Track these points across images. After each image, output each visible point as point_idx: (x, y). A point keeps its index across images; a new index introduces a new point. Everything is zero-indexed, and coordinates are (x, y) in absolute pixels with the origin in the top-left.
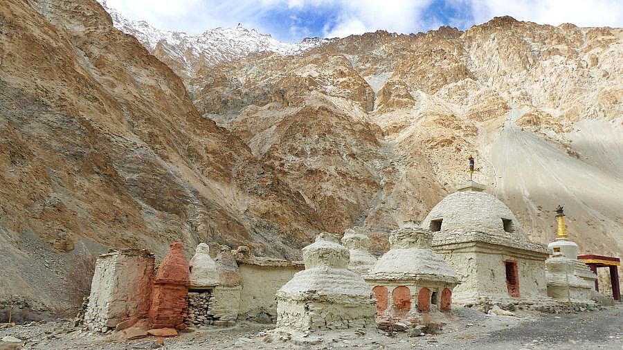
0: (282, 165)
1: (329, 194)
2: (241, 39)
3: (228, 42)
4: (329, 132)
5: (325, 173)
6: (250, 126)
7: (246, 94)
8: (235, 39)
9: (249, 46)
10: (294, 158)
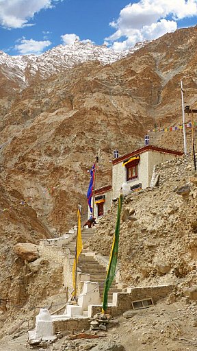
0: (34, 166)
1: (64, 188)
2: (77, 53)
3: (62, 57)
4: (90, 130)
5: (67, 170)
6: (36, 131)
7: (46, 103)
8: (68, 54)
9: (81, 58)
10: (47, 158)
